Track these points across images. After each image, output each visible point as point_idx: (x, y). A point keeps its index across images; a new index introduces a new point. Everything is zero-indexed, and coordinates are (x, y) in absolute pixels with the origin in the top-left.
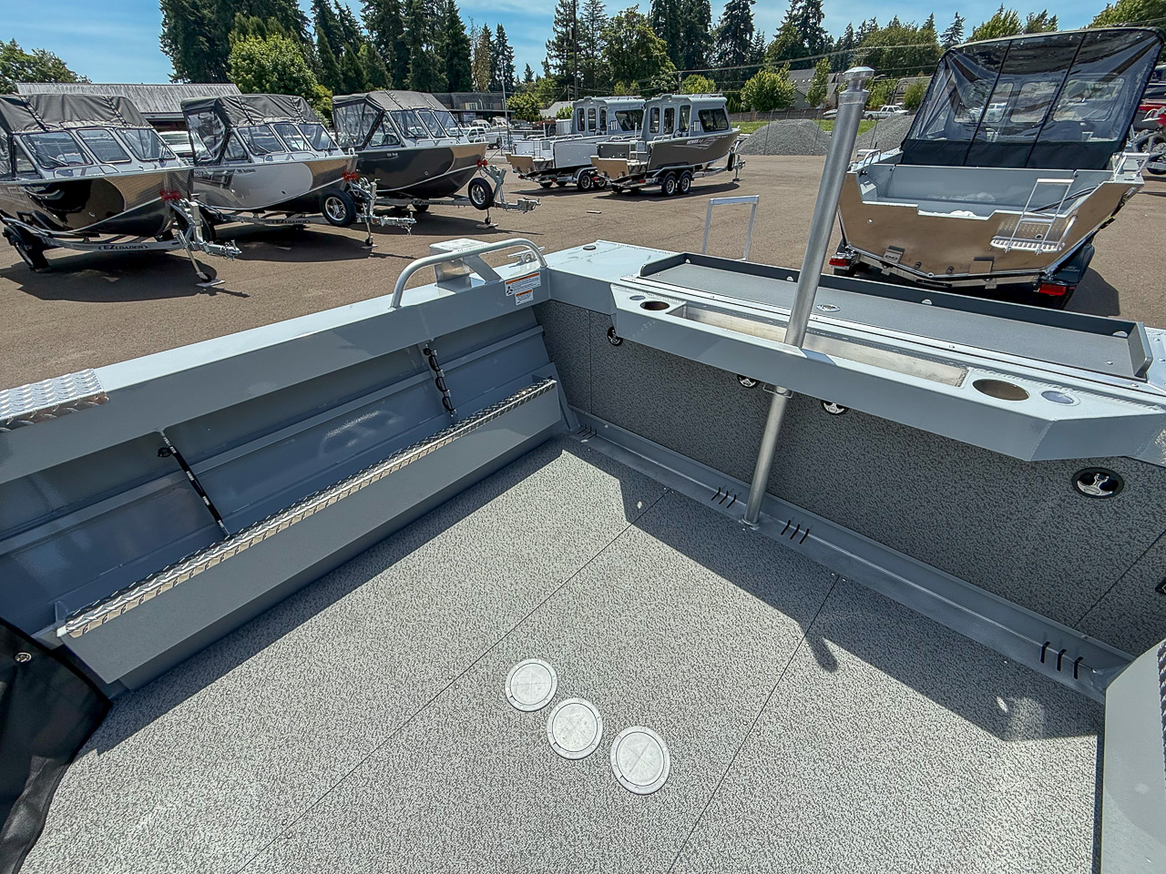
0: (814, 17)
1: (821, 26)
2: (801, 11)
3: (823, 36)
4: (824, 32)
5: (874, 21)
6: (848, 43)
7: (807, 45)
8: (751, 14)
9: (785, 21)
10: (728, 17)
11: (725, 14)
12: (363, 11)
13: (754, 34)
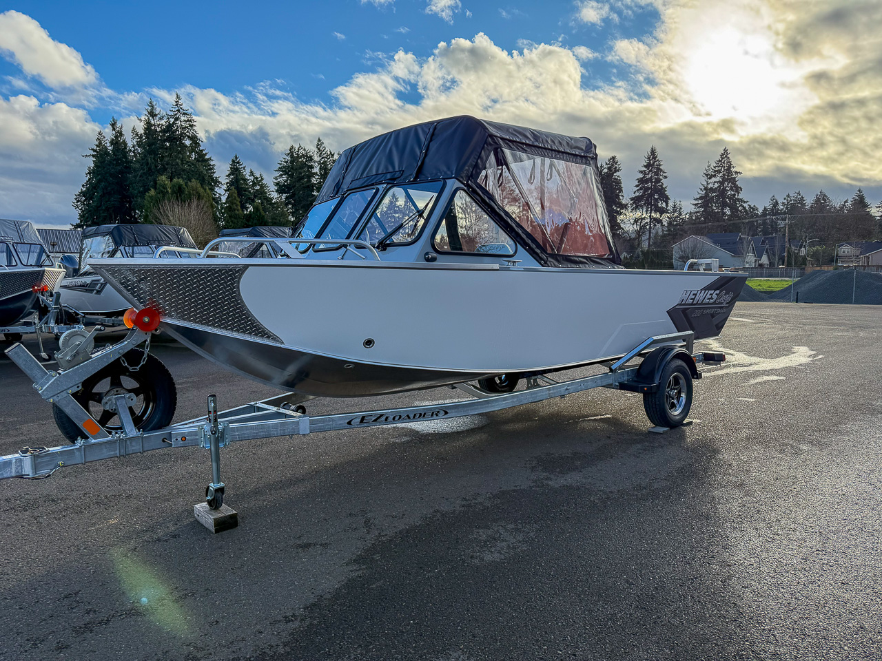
0: (732, 189)
1: (740, 196)
2: (716, 185)
3: (745, 205)
4: (745, 202)
5: (799, 194)
6: (774, 210)
7: (728, 213)
8: (664, 186)
9: (701, 192)
10: (641, 189)
11: (637, 186)
12: (276, 178)
13: (671, 203)
